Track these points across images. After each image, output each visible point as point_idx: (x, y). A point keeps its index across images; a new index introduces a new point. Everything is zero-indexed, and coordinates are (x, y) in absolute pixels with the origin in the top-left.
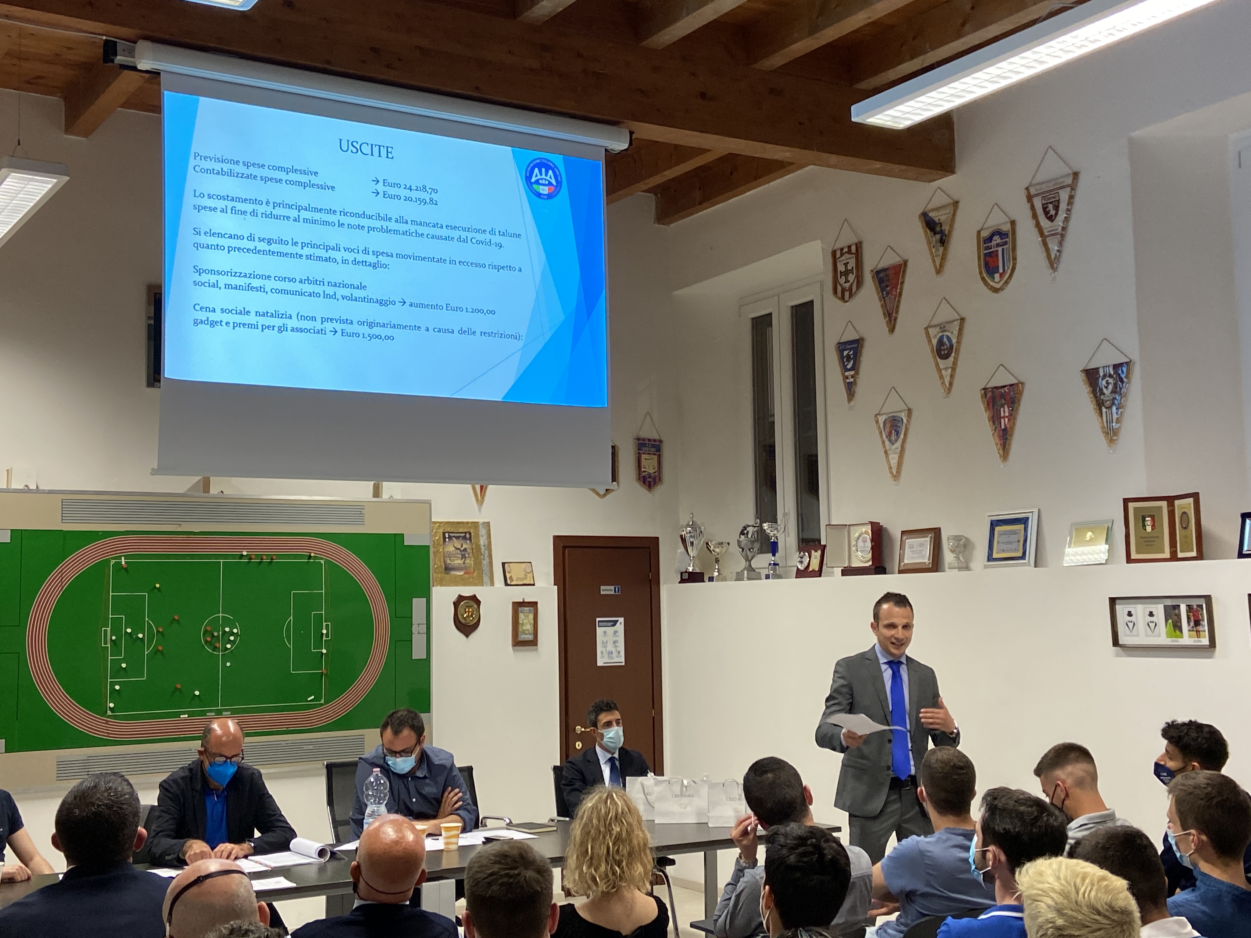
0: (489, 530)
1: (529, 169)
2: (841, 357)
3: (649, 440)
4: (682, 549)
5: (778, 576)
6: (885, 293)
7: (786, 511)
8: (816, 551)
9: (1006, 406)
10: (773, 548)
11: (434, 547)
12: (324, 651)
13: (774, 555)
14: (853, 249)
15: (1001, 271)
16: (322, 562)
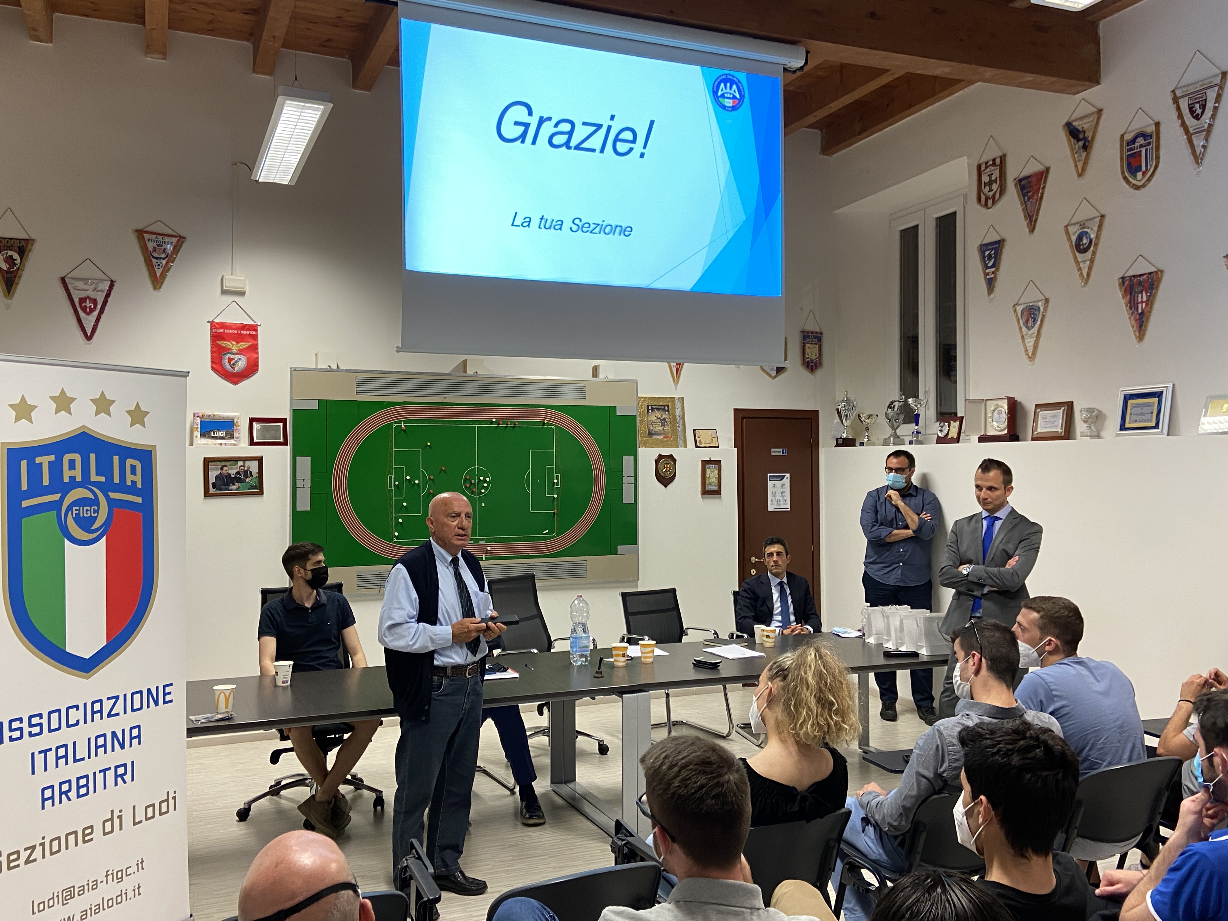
0: (683, 404)
1: (716, 84)
2: (983, 257)
3: (812, 332)
4: (837, 420)
5: (921, 443)
6: (1026, 198)
7: (927, 389)
8: (955, 422)
9: (1144, 293)
10: (916, 419)
11: (640, 417)
12: (555, 496)
13: (917, 425)
14: (998, 161)
15: (1144, 169)
16: (553, 427)
